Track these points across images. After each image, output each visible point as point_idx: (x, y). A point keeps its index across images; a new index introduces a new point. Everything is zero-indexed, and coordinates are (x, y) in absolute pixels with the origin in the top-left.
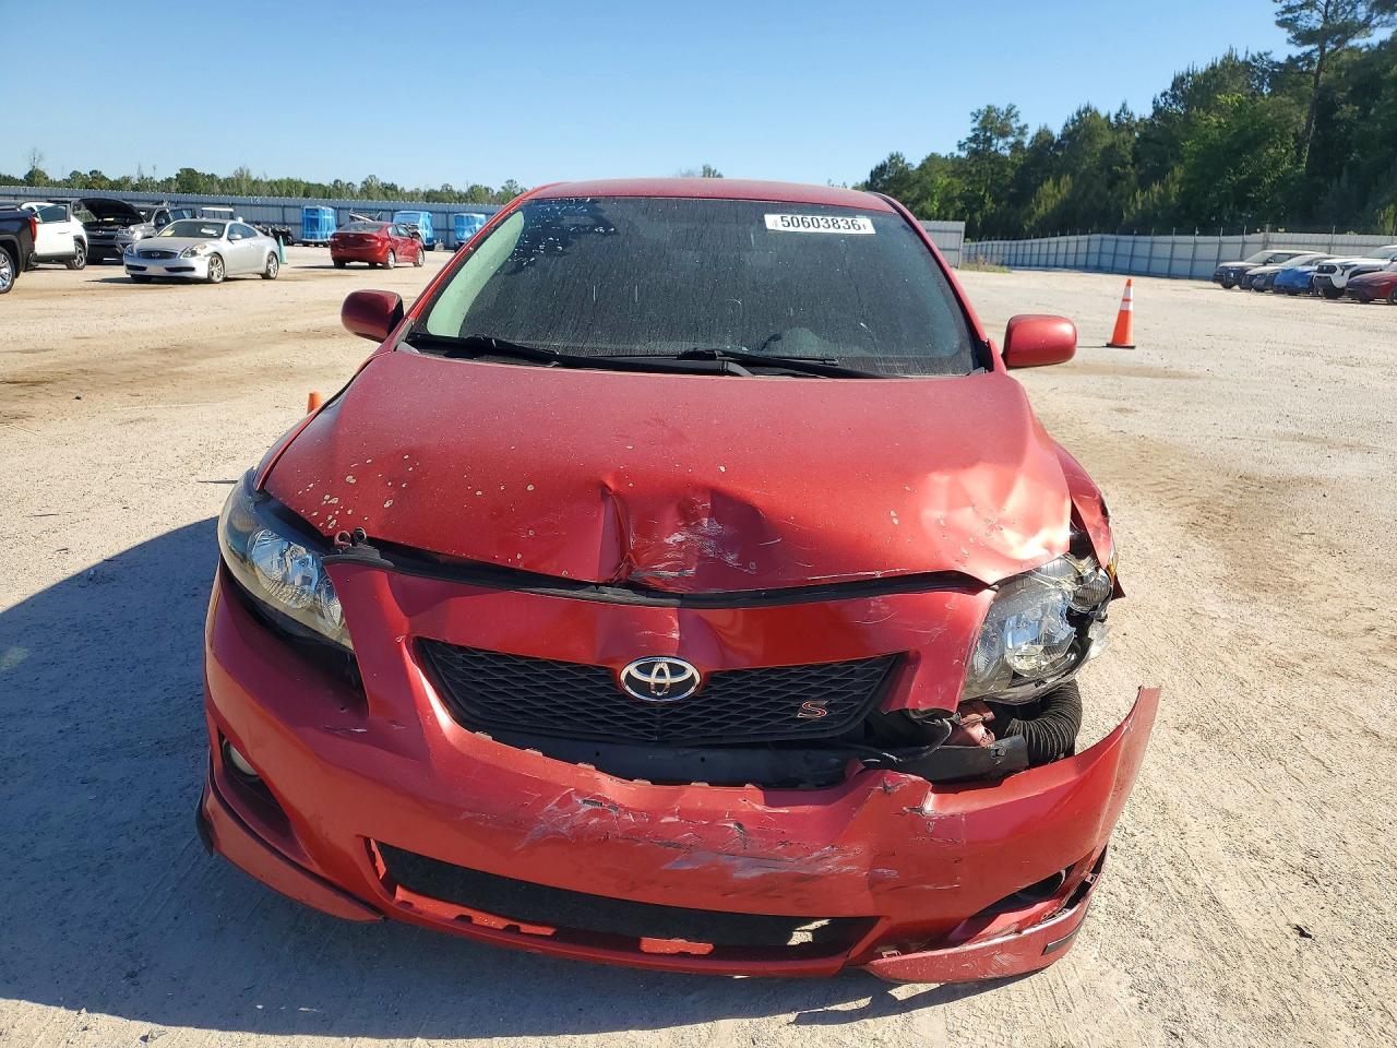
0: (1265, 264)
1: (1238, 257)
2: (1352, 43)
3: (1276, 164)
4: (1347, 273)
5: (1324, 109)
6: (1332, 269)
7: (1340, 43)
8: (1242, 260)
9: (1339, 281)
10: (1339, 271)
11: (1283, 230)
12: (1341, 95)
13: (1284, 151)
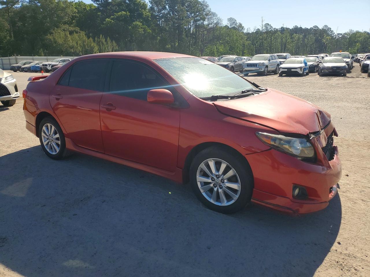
0: (24, 65)
1: (15, 63)
2: (15, 6)
3: (5, 37)
4: (50, 66)
5: (13, 23)
6: (46, 65)
7: (12, 6)
8: (17, 64)
9: (49, 68)
10: (48, 66)
11: (20, 55)
12: (16, 20)
13: (6, 34)
